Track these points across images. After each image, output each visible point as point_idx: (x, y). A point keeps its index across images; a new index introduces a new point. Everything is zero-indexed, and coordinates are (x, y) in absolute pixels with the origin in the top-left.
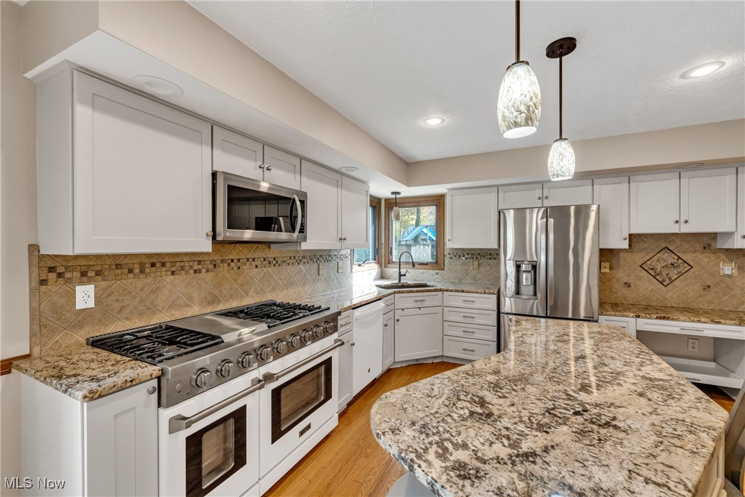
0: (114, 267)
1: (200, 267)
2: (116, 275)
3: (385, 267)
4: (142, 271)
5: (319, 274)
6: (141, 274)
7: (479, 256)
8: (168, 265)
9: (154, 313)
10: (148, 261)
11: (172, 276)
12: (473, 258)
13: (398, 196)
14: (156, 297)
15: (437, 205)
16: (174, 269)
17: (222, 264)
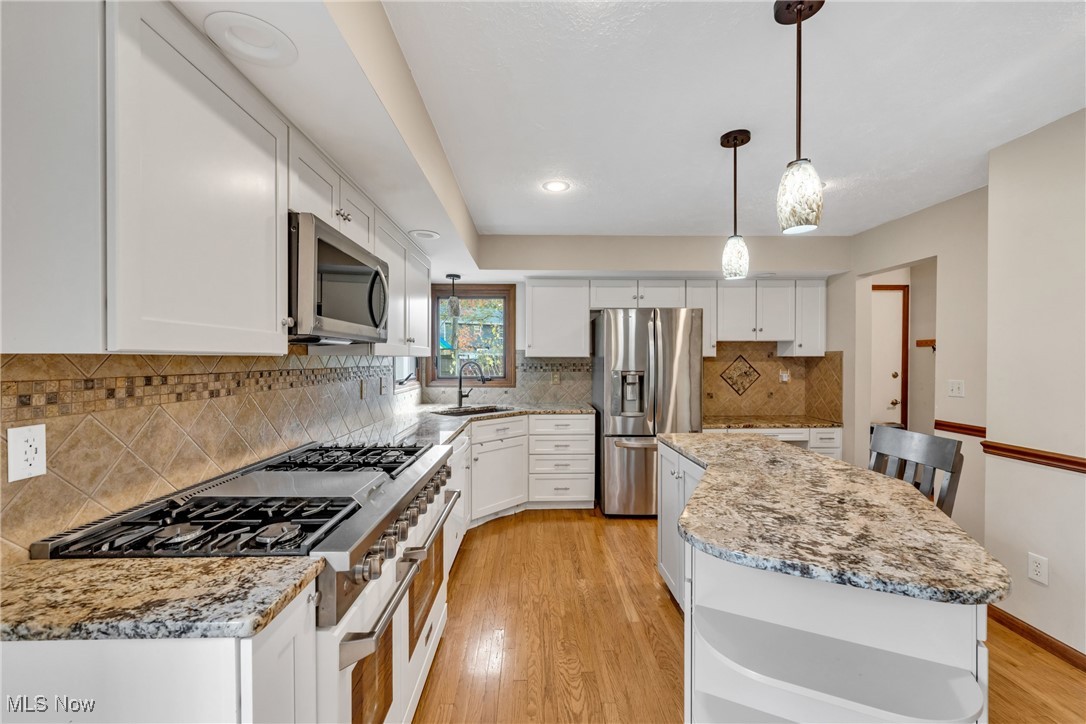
0: (81, 385)
1: (218, 385)
2: (85, 404)
3: (427, 386)
4: (130, 394)
5: (361, 397)
6: (129, 400)
7: (560, 368)
8: (171, 381)
9: (149, 478)
10: (139, 373)
11: (178, 404)
12: (553, 370)
13: (457, 281)
14: (153, 445)
15: (504, 298)
16: (180, 389)
17: (247, 381)
